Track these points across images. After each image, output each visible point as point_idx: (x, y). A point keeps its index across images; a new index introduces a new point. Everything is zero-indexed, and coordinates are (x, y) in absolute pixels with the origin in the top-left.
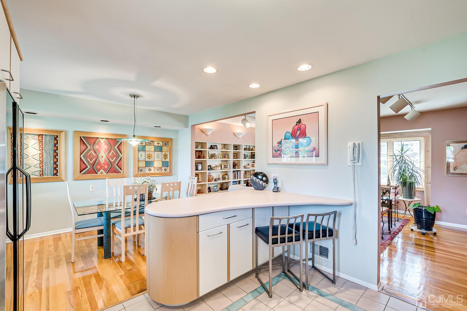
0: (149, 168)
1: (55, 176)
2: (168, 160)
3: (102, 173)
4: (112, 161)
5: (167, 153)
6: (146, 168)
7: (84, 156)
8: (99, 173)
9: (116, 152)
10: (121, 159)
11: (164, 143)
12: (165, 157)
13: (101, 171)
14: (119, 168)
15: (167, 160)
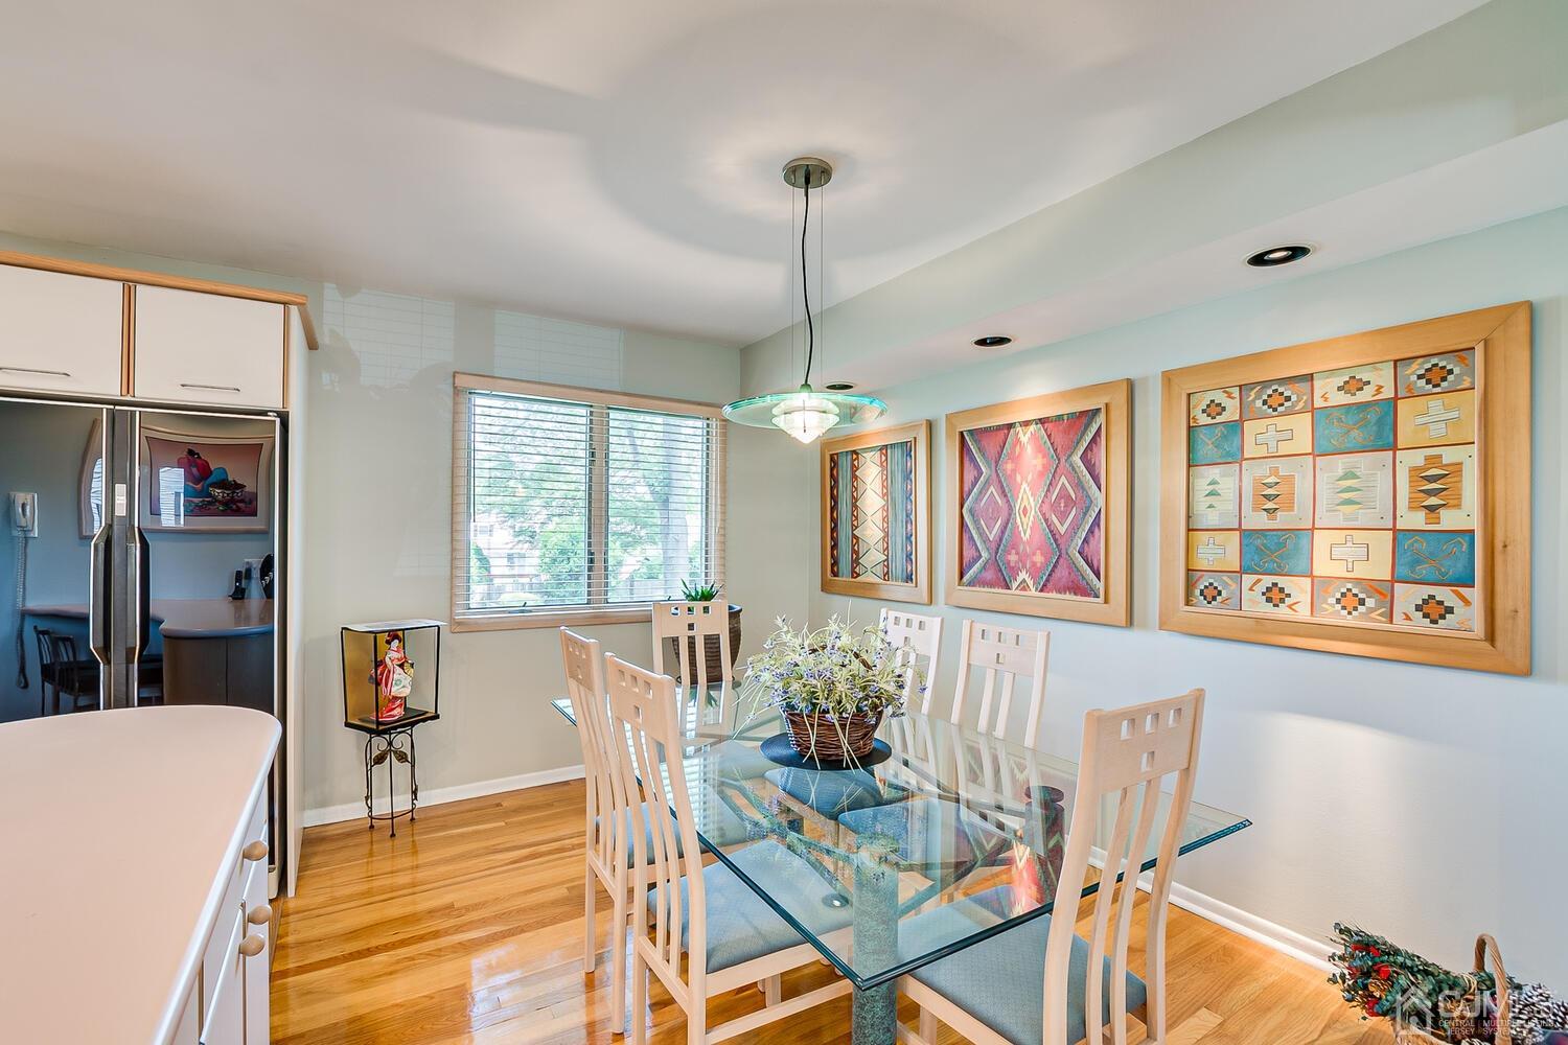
0: (1268, 581)
1: (910, 584)
2: (1465, 515)
3: (1024, 589)
4: (1062, 530)
5: (1449, 456)
6: (1248, 580)
7: (972, 512)
8: (1015, 585)
11: (1418, 367)
12: (1430, 493)
13: (1023, 575)
14: (1091, 567)
15: (1449, 520)
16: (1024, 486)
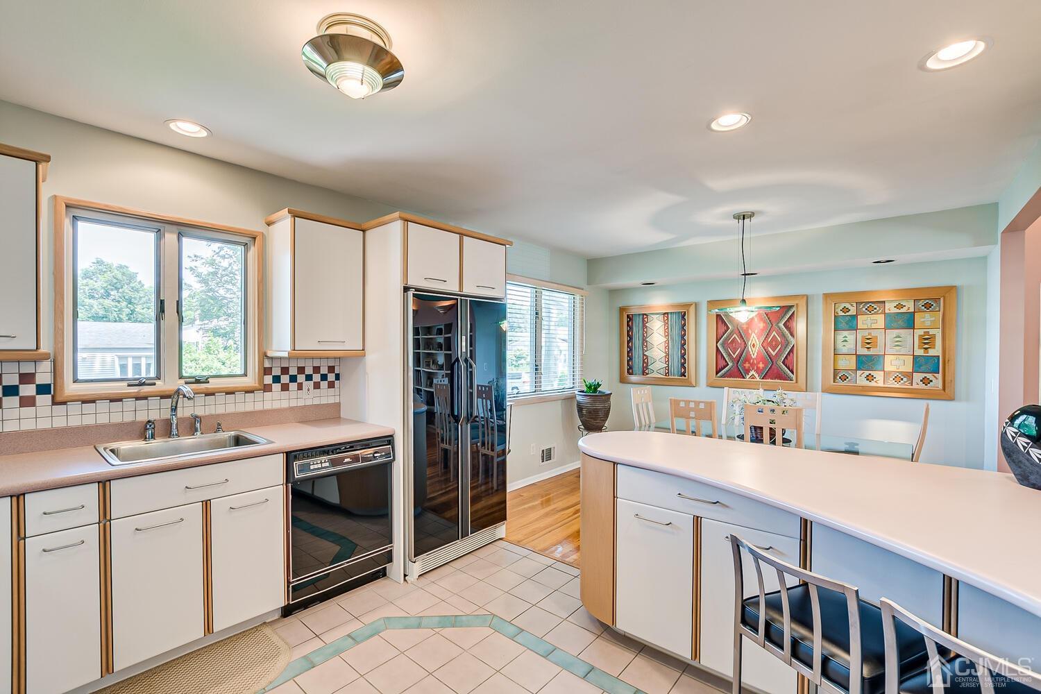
0: (867, 373)
1: (683, 377)
2: (936, 351)
3: (753, 378)
4: (774, 354)
5: (932, 332)
6: (859, 373)
7: (723, 345)
8: (748, 377)
9: (783, 336)
10: (792, 351)
11: (922, 303)
12: (925, 343)
13: (752, 372)
14: (789, 369)
15: (932, 352)
16: (753, 334)
